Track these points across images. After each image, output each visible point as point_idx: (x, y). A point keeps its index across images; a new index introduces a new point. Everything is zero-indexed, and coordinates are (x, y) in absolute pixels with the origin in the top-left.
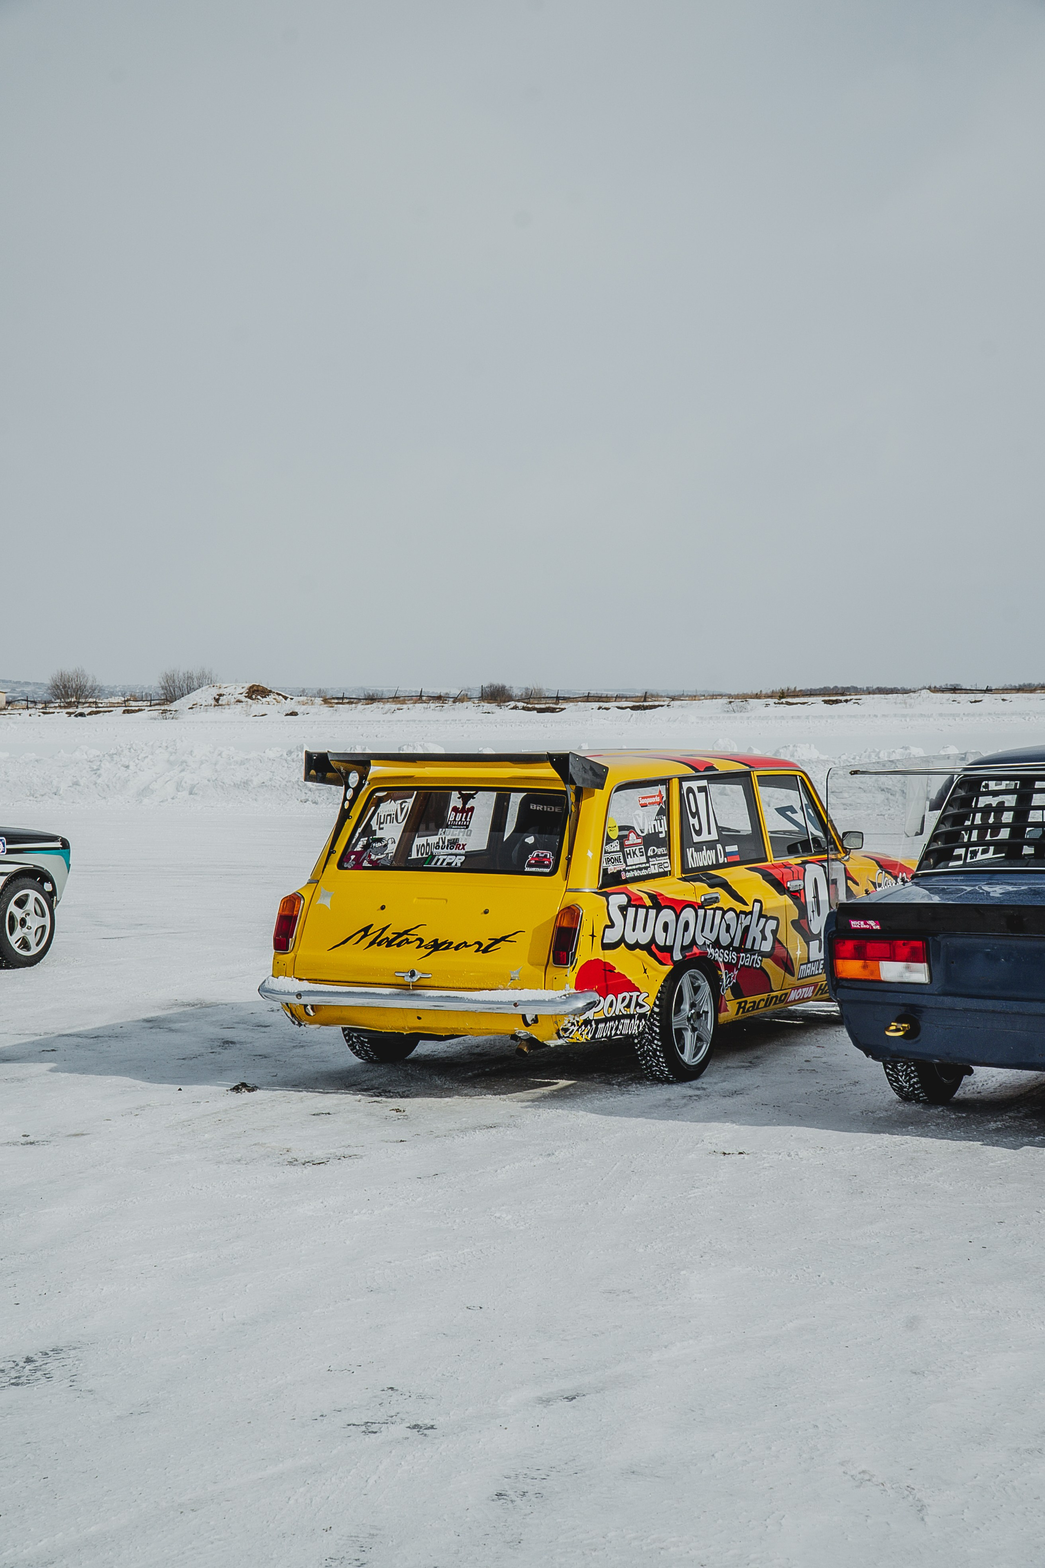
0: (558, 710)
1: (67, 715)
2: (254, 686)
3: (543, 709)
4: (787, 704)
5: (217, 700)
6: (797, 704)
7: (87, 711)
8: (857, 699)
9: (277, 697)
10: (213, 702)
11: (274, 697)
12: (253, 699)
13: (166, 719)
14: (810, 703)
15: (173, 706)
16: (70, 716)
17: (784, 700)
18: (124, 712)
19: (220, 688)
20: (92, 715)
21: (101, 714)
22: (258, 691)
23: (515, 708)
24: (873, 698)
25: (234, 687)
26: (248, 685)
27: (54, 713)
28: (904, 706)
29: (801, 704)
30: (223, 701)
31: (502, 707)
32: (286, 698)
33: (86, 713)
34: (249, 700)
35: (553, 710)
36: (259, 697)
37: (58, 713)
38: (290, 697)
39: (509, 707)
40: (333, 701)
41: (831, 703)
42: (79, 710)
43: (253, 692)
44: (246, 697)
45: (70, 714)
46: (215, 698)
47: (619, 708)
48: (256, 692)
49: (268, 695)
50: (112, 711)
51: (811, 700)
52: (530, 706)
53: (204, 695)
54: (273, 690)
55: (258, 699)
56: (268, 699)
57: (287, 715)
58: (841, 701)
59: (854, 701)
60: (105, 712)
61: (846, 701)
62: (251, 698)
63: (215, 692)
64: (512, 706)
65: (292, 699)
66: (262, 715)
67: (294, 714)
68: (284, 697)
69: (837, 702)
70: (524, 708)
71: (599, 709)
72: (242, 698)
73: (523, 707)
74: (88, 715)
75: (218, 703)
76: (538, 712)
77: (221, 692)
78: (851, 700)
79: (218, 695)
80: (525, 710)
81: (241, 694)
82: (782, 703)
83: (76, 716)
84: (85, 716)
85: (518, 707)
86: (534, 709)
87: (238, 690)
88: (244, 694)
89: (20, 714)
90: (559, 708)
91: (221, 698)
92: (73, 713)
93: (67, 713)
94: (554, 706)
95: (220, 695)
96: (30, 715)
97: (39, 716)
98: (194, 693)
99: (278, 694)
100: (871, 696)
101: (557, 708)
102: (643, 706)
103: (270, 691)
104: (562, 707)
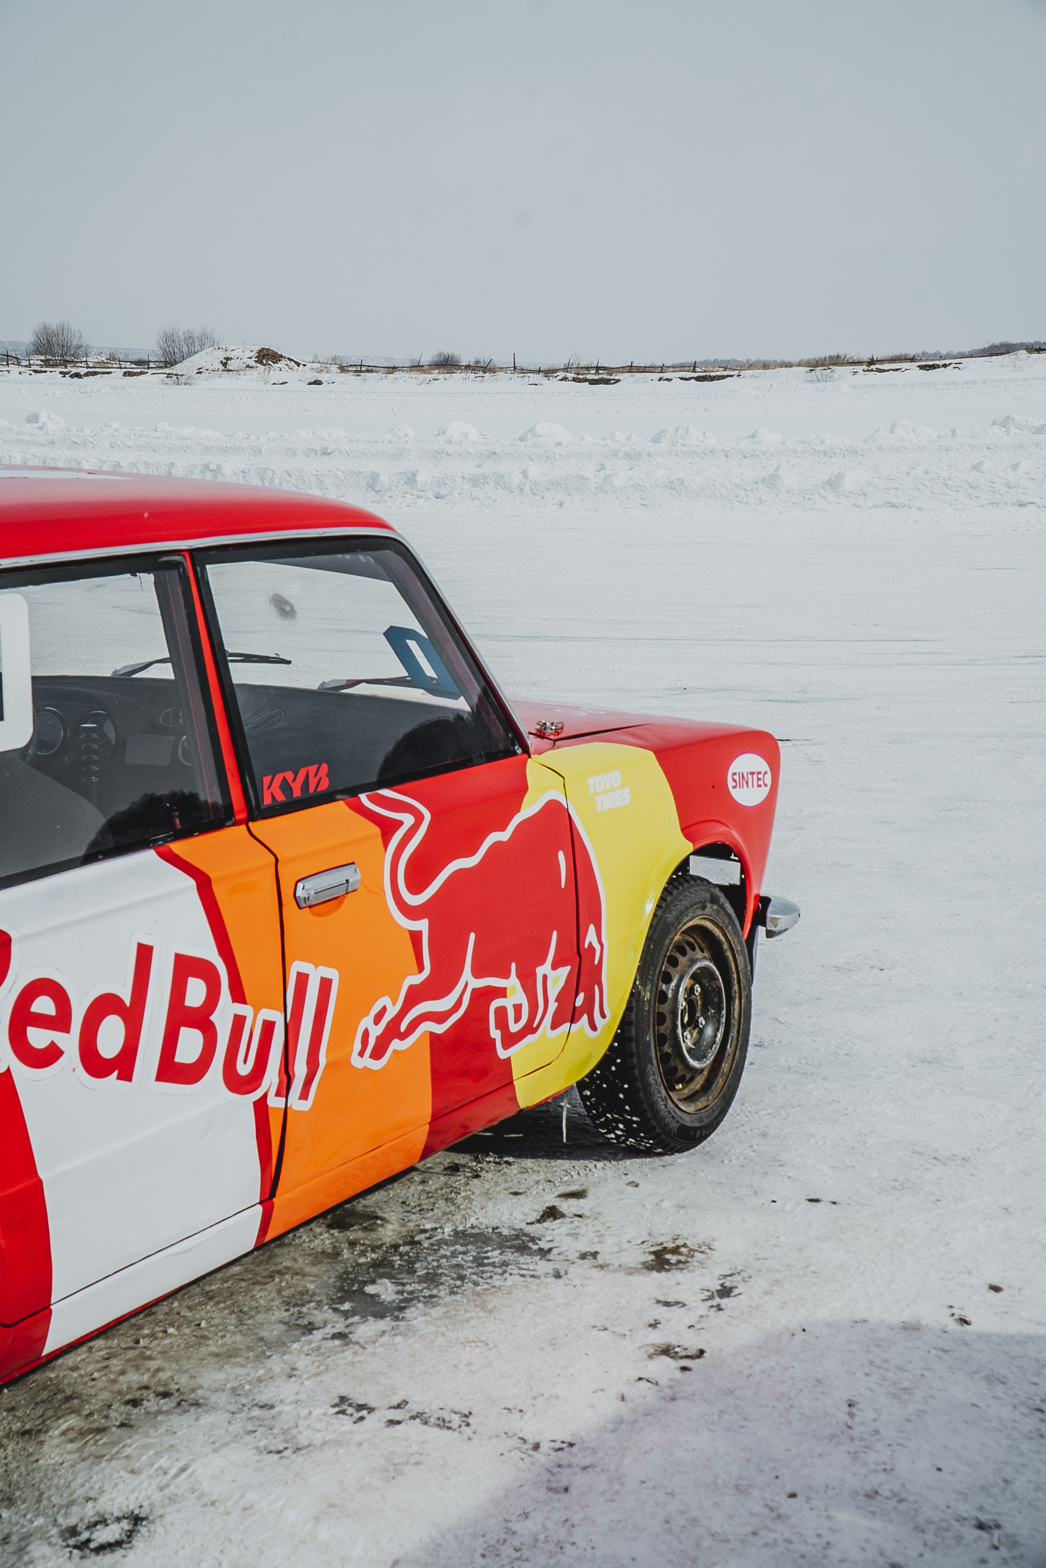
0: (612, 381)
1: (61, 375)
2: (263, 349)
3: (595, 380)
4: (878, 371)
5: (225, 365)
6: (888, 370)
7: (83, 371)
8: (957, 364)
9: (288, 362)
10: (221, 367)
11: (286, 363)
12: (264, 365)
13: (178, 384)
14: (903, 370)
15: (177, 369)
16: (64, 377)
17: (873, 367)
18: (125, 374)
19: (226, 350)
20: (89, 376)
21: (99, 376)
22: (268, 355)
23: (565, 379)
24: (975, 362)
25: (242, 349)
26: (257, 348)
27: (46, 372)
28: (1012, 368)
29: (893, 370)
30: (231, 365)
31: (551, 378)
32: (298, 364)
33: (82, 374)
34: (259, 365)
35: (607, 382)
36: (270, 362)
37: (51, 372)
38: (302, 363)
39: (558, 378)
40: (350, 369)
41: (927, 368)
42: (74, 370)
43: (263, 356)
44: (256, 361)
45: (64, 374)
46: (221, 362)
47: (682, 379)
48: (266, 357)
49: (279, 360)
50: (110, 373)
51: (904, 365)
52: (581, 377)
53: (209, 358)
54: (284, 355)
55: (269, 365)
56: (279, 365)
57: (310, 384)
58: (938, 366)
59: (953, 365)
60: (104, 373)
61: (945, 366)
62: (261, 363)
63: (222, 355)
64: (561, 377)
65: (304, 365)
66: (282, 384)
67: (317, 383)
68: (296, 362)
69: (934, 367)
70: (574, 380)
71: (660, 379)
72: (252, 363)
73: (574, 378)
74: (84, 376)
75: (226, 367)
76: (590, 384)
77: (228, 354)
78: (950, 364)
79: (225, 358)
80: (576, 381)
81: (251, 358)
82: (872, 370)
83: (72, 377)
84: (81, 378)
85: (567, 378)
86: (586, 380)
87: (245, 354)
88: (253, 359)
89: (8, 371)
90: (614, 380)
91: (229, 362)
92: (68, 373)
93: (61, 373)
94: (609, 377)
95: (228, 359)
96: (20, 373)
97: (30, 374)
98: (195, 356)
99: (289, 359)
100: (973, 359)
101: (612, 380)
102: (710, 376)
103: (281, 356)
104: (617, 378)
